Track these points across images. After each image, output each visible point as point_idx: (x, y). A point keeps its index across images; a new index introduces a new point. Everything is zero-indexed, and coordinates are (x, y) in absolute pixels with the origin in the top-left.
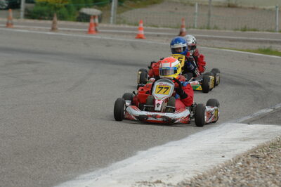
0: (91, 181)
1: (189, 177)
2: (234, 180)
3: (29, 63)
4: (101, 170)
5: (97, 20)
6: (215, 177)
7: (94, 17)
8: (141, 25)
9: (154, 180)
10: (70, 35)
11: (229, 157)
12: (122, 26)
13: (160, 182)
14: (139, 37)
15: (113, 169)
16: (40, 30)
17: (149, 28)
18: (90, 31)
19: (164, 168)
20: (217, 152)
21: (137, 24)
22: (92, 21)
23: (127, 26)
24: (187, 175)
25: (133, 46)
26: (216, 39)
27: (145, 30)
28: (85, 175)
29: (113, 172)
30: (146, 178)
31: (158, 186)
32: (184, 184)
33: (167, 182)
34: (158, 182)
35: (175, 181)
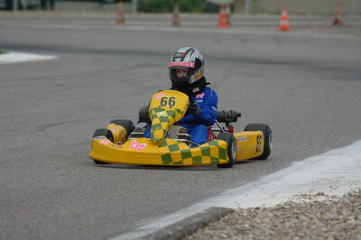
0: (240, 197)
1: (356, 188)
4: (250, 184)
5: (228, 11)
7: (225, 7)
8: (284, 14)
9: (315, 193)
10: (195, 30)
12: (260, 16)
13: (323, 194)
14: (284, 29)
15: (263, 183)
16: (158, 26)
17: (295, 17)
18: (221, 25)
19: (326, 180)
21: (278, 13)
22: (222, 12)
23: (267, 16)
24: (354, 186)
25: (276, 40)
27: (290, 20)
28: (232, 190)
29: (264, 186)
30: (306, 191)
31: (321, 199)
32: (351, 195)
33: (330, 194)
34: (319, 194)
35: (341, 192)
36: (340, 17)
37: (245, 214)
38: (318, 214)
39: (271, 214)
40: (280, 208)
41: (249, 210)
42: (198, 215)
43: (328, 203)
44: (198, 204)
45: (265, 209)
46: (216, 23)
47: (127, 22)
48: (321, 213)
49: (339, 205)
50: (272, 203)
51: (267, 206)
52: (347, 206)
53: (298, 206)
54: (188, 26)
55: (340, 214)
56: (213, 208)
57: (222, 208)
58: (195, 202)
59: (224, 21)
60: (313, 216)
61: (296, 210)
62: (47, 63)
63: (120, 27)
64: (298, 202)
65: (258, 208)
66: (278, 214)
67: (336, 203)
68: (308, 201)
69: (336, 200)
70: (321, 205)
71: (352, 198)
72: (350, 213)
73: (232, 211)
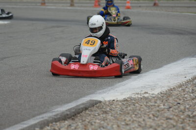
0: (104, 94)
1: (164, 89)
2: (193, 90)
3: (58, 27)
4: (110, 88)
6: (181, 89)
9: (144, 92)
10: (82, 8)
11: (189, 77)
13: (147, 93)
14: (128, 8)
15: (117, 87)
16: (63, 6)
17: (134, 2)
18: (95, 6)
19: (149, 85)
20: (182, 75)
23: (119, 1)
24: (163, 89)
26: (178, 7)
27: (131, 3)
28: (100, 91)
29: (117, 89)
30: (138, 91)
31: (146, 95)
32: (161, 93)
33: (151, 93)
34: (145, 93)
35: (156, 92)
36: (157, 2)
37: (107, 103)
38: (145, 103)
39: (120, 103)
40: (125, 100)
41: (109, 101)
42: (83, 104)
43: (150, 97)
44: (83, 98)
45: (117, 101)
46: (93, 5)
47: (47, 4)
48: (147, 103)
49: (155, 98)
50: (121, 98)
51: (118, 99)
52: (159, 98)
53: (135, 99)
54: (78, 6)
55: (156, 103)
56: (91, 100)
57: (96, 100)
58: (81, 97)
59: (97, 4)
60: (142, 104)
61: (133, 101)
62: (5, 25)
63: (43, 7)
64: (134, 97)
65: (114, 100)
66: (124, 103)
67: (154, 97)
68: (139, 96)
69: (154, 96)
70: (146, 98)
71: (162, 95)
72: (161, 102)
73: (100, 102)
